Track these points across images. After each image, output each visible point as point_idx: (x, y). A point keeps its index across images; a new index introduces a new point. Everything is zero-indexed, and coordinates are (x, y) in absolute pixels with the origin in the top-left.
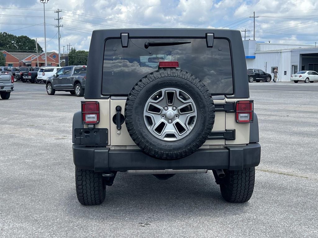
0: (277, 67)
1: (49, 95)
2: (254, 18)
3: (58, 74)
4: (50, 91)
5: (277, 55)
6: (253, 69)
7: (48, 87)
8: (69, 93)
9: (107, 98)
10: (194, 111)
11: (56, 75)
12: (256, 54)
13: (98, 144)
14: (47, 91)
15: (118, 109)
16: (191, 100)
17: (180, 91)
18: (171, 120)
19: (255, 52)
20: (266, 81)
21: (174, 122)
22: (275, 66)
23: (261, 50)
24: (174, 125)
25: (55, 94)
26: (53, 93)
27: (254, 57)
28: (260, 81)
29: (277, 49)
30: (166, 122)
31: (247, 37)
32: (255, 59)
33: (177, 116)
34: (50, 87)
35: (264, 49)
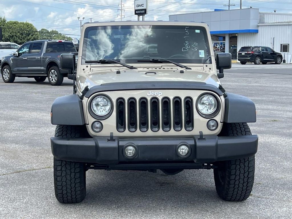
0: (289, 44)
1: (6, 82)
3: (20, 52)
4: (7, 77)
5: (289, 28)
6: (260, 47)
7: (4, 70)
8: (33, 79)
11: (17, 53)
12: (259, 27)
14: (3, 77)
19: (259, 25)
20: (276, 63)
22: (285, 43)
23: (266, 22)
25: (15, 81)
26: (11, 80)
27: (256, 32)
28: (267, 63)
29: (285, 21)
31: (232, 6)
32: (258, 33)
34: (7, 71)
35: (269, 20)
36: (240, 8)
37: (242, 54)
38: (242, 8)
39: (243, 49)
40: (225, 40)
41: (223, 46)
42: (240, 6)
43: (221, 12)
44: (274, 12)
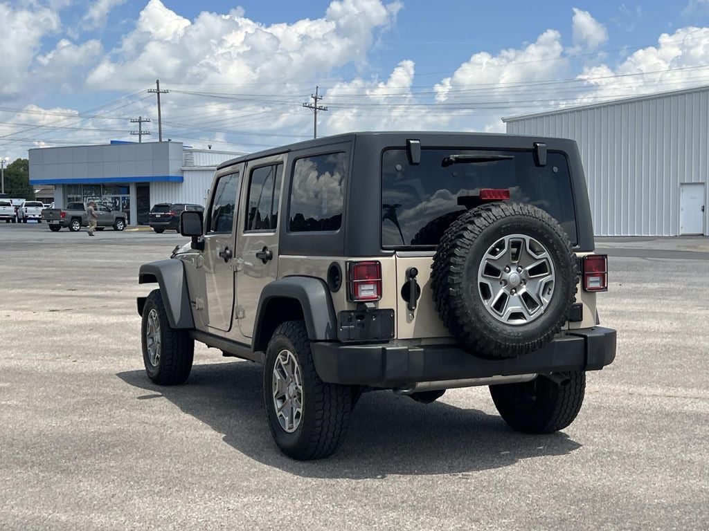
2: (158, 94)
6: (184, 205)
9: (391, 255)
10: (551, 273)
12: (185, 172)
13: (377, 338)
15: (412, 273)
16: (546, 254)
17: (531, 240)
18: (515, 289)
19: (183, 169)
21: (521, 292)
23: (195, 164)
24: (519, 296)
27: (181, 180)
30: (508, 292)
31: (144, 134)
32: (184, 183)
33: (524, 281)
35: (200, 161)
36: (158, 141)
37: (157, 216)
38: (163, 140)
39: (159, 208)
40: (129, 193)
41: (126, 203)
42: (158, 135)
43: (121, 146)
44: (208, 149)
